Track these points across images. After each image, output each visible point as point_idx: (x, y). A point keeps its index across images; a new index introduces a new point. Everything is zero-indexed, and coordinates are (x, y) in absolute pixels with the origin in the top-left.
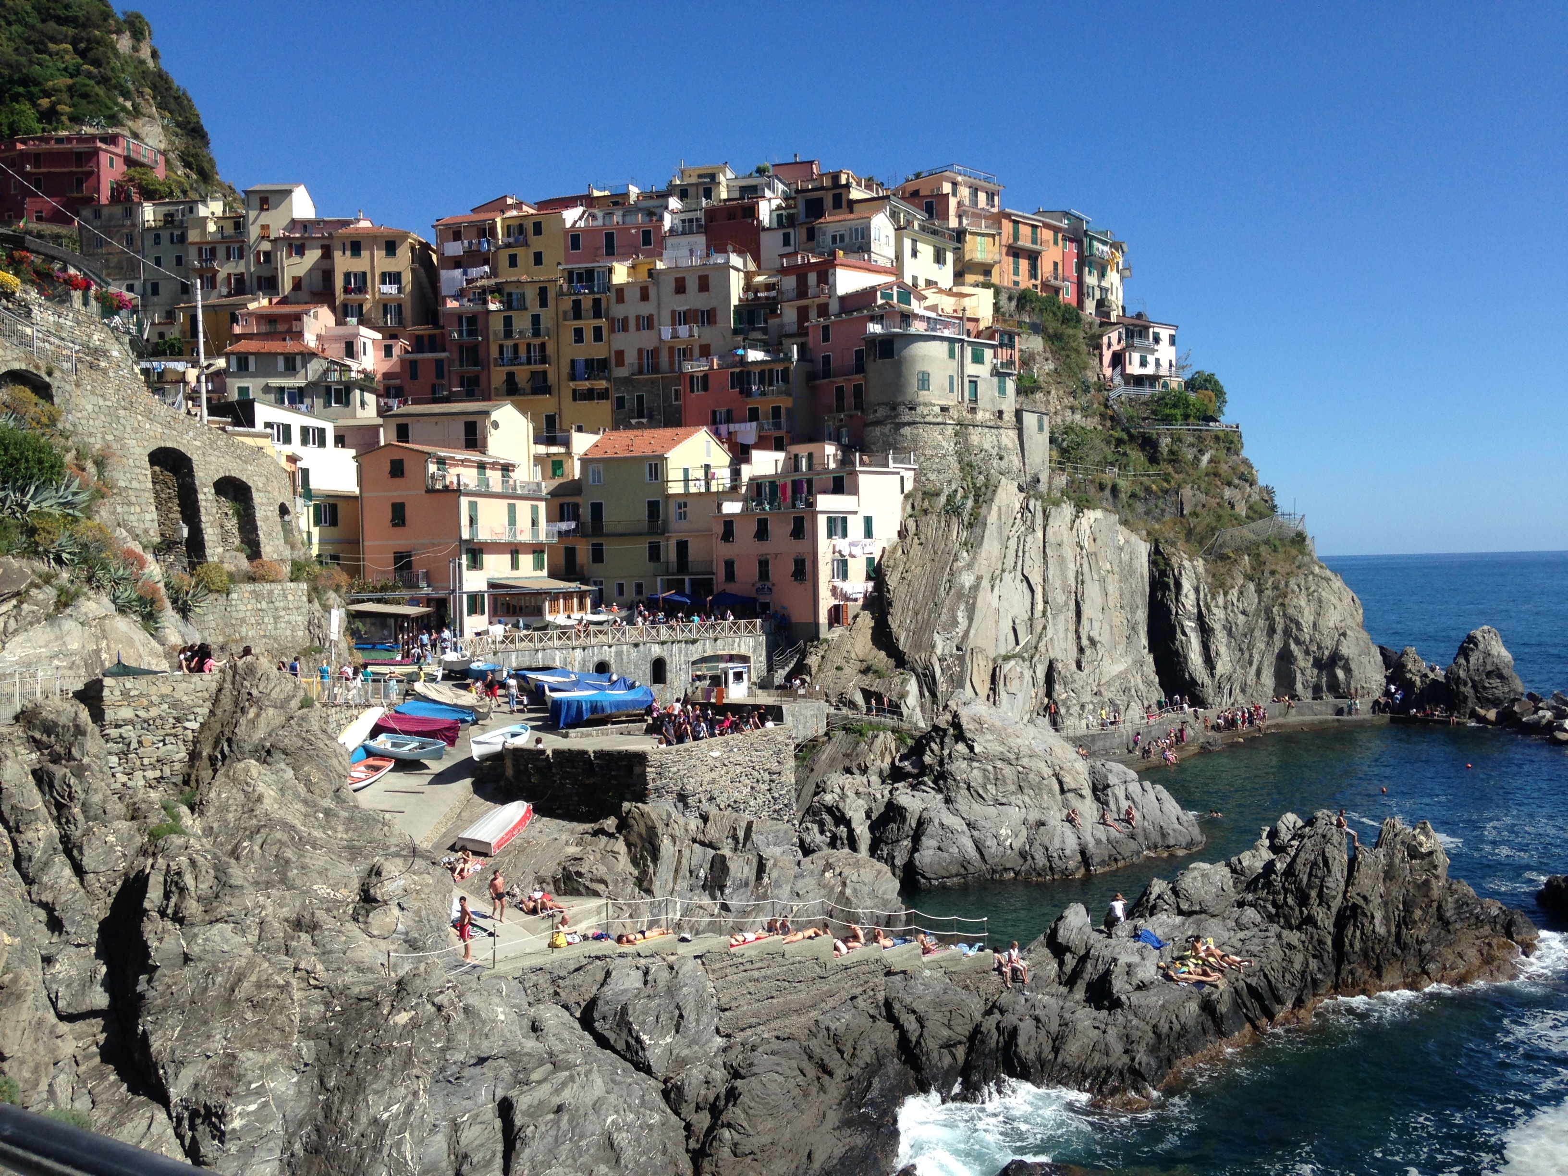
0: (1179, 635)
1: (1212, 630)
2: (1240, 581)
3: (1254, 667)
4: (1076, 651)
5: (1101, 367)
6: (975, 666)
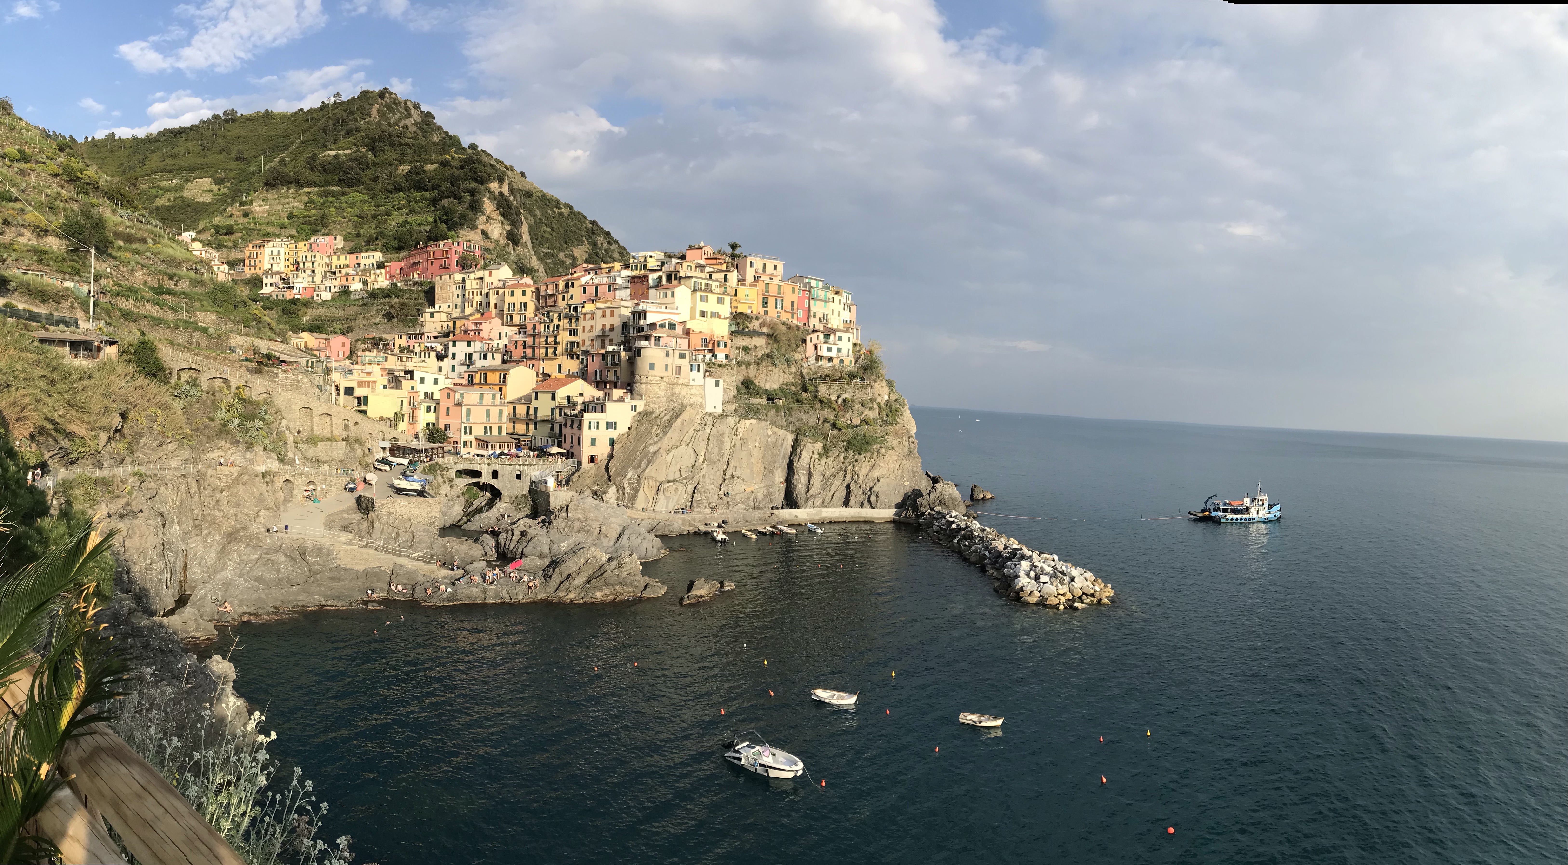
1: (813, 474)
2: (837, 453)
3: (832, 492)
4: (721, 480)
5: (805, 351)
6: (647, 484)
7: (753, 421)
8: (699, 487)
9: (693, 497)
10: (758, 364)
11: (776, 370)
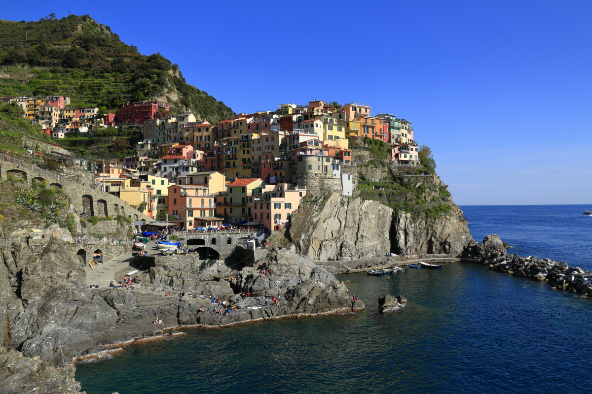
0: (398, 235)
1: (408, 234)
2: (420, 220)
3: (421, 244)
4: (355, 239)
5: (391, 158)
6: (314, 242)
7: (371, 201)
8: (345, 243)
9: (341, 250)
10: (366, 166)
11: (377, 170)
